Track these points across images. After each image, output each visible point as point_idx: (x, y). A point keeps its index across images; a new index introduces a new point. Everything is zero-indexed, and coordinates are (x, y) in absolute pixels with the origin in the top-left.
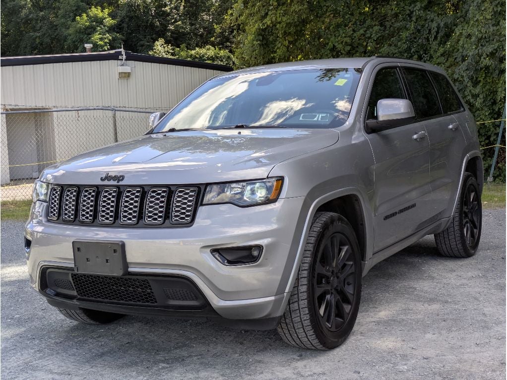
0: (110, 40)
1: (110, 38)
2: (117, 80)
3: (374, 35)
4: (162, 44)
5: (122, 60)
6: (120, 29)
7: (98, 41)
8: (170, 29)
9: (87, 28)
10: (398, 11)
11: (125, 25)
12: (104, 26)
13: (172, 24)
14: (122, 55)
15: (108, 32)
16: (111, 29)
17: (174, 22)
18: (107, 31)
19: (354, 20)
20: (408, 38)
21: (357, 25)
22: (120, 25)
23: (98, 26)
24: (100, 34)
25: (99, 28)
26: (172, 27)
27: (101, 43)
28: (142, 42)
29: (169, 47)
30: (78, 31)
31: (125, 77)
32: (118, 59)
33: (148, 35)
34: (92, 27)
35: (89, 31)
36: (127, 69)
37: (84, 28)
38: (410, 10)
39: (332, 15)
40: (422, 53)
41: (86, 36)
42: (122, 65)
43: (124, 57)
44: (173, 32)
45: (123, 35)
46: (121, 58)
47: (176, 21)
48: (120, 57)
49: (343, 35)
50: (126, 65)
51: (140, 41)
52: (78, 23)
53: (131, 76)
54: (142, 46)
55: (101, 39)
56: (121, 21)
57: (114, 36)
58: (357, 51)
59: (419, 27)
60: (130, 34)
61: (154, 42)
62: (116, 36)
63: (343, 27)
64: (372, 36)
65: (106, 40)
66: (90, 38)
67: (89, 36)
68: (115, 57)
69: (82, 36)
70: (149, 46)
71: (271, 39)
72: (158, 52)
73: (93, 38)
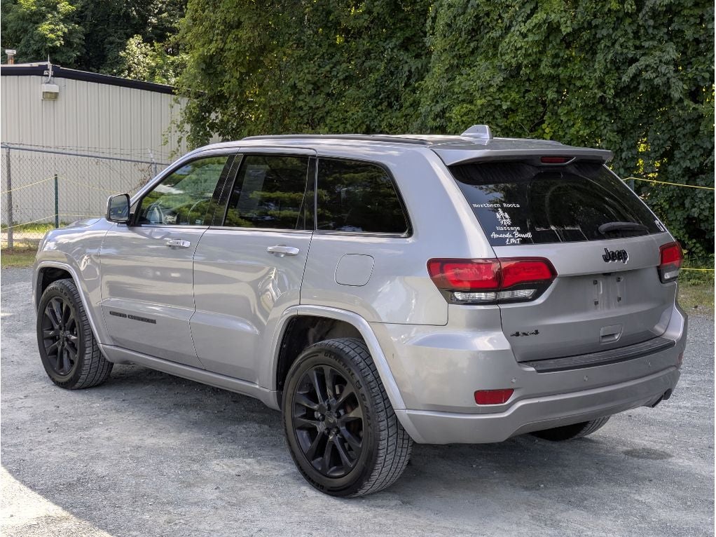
0: (64, 33)
1: (66, 30)
2: (40, 101)
3: (340, 73)
4: (139, 43)
5: (48, 76)
6: (81, 17)
7: (47, 33)
8: (151, 23)
9: (33, 14)
10: (371, 47)
11: (88, 13)
12: (58, 13)
13: (155, 15)
14: (48, 70)
15: (63, 21)
16: (67, 18)
17: (158, 13)
18: (61, 20)
19: (321, 53)
20: (379, 82)
21: (324, 59)
22: (82, 12)
23: (49, 13)
24: (50, 24)
25: (50, 15)
26: (154, 21)
27: (53, 36)
28: (111, 39)
29: (147, 47)
30: (21, 17)
31: (50, 98)
32: (42, 75)
33: (121, 29)
34: (41, 14)
35: (35, 18)
36: (53, 88)
37: (28, 14)
38: (384, 47)
39: (295, 46)
40: (393, 99)
41: (31, 25)
42: (48, 83)
43: (51, 73)
44: (155, 27)
45: (84, 26)
46: (47, 74)
47: (161, 12)
48: (45, 73)
49: (306, 71)
50: (54, 83)
51: (109, 36)
52: (21, 7)
53: (59, 97)
54: (111, 43)
55: (52, 31)
56: (82, 7)
57: (70, 27)
58: (322, 91)
59: (392, 69)
60: (96, 25)
61: (128, 38)
62: (74, 28)
63: (307, 60)
64: (338, 75)
65: (60, 33)
66: (36, 28)
67: (36, 26)
68: (39, 72)
69: (25, 25)
70: (121, 44)
71: (219, 69)
72: (132, 53)
73: (40, 29)
